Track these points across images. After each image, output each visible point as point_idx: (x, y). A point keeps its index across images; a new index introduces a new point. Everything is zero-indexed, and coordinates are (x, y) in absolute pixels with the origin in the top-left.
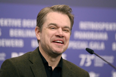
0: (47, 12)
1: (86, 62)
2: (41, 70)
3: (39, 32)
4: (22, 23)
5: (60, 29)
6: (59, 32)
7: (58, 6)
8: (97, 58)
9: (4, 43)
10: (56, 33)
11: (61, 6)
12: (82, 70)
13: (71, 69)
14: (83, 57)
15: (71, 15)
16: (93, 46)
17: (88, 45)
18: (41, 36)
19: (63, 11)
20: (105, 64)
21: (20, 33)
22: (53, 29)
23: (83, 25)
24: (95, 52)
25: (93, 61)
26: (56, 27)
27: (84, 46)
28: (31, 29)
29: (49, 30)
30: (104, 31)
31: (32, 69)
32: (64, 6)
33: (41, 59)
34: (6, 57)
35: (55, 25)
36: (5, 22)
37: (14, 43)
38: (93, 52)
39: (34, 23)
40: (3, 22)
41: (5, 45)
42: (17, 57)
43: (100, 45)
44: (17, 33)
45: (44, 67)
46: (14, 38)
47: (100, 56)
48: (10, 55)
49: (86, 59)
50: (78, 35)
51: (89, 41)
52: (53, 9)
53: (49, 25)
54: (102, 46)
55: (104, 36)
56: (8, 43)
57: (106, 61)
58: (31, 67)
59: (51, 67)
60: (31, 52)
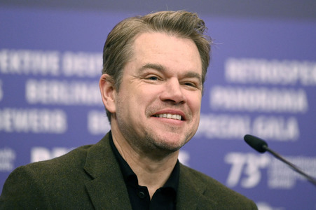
0: (136, 32)
1: (244, 176)
2: (117, 199)
3: (111, 89)
4: (61, 63)
5: (174, 82)
6: (170, 89)
7: (166, 15)
8: (277, 162)
9: (12, 120)
10: (163, 92)
11: (175, 15)
12: (237, 197)
13: (204, 194)
14: (236, 160)
15: (204, 40)
16: (264, 128)
17: (251, 125)
18: (117, 102)
19: (181, 28)
20: (298, 182)
21: (57, 92)
22: (152, 81)
23: (236, 70)
24: (270, 147)
25: (264, 172)
26: (161, 75)
27: (238, 129)
28: (86, 79)
29: (142, 83)
30: (296, 86)
31: (91, 195)
32: (184, 15)
33: (116, 167)
34: (14, 162)
35: (159, 68)
36: (13, 61)
37: (39, 121)
38: (265, 146)
39: (95, 64)
40: (8, 61)
41: (12, 126)
42: (47, 161)
43: (285, 127)
44: (48, 92)
45: (126, 189)
46: (40, 106)
47: (284, 158)
48: (29, 156)
49: (245, 166)
50: (220, 97)
51: (252, 115)
52: (153, 24)
53: (141, 70)
54: (292, 131)
55: (297, 102)
56: (23, 121)
57: (303, 171)
58: (86, 190)
59: (145, 189)
60: (90, 146)
